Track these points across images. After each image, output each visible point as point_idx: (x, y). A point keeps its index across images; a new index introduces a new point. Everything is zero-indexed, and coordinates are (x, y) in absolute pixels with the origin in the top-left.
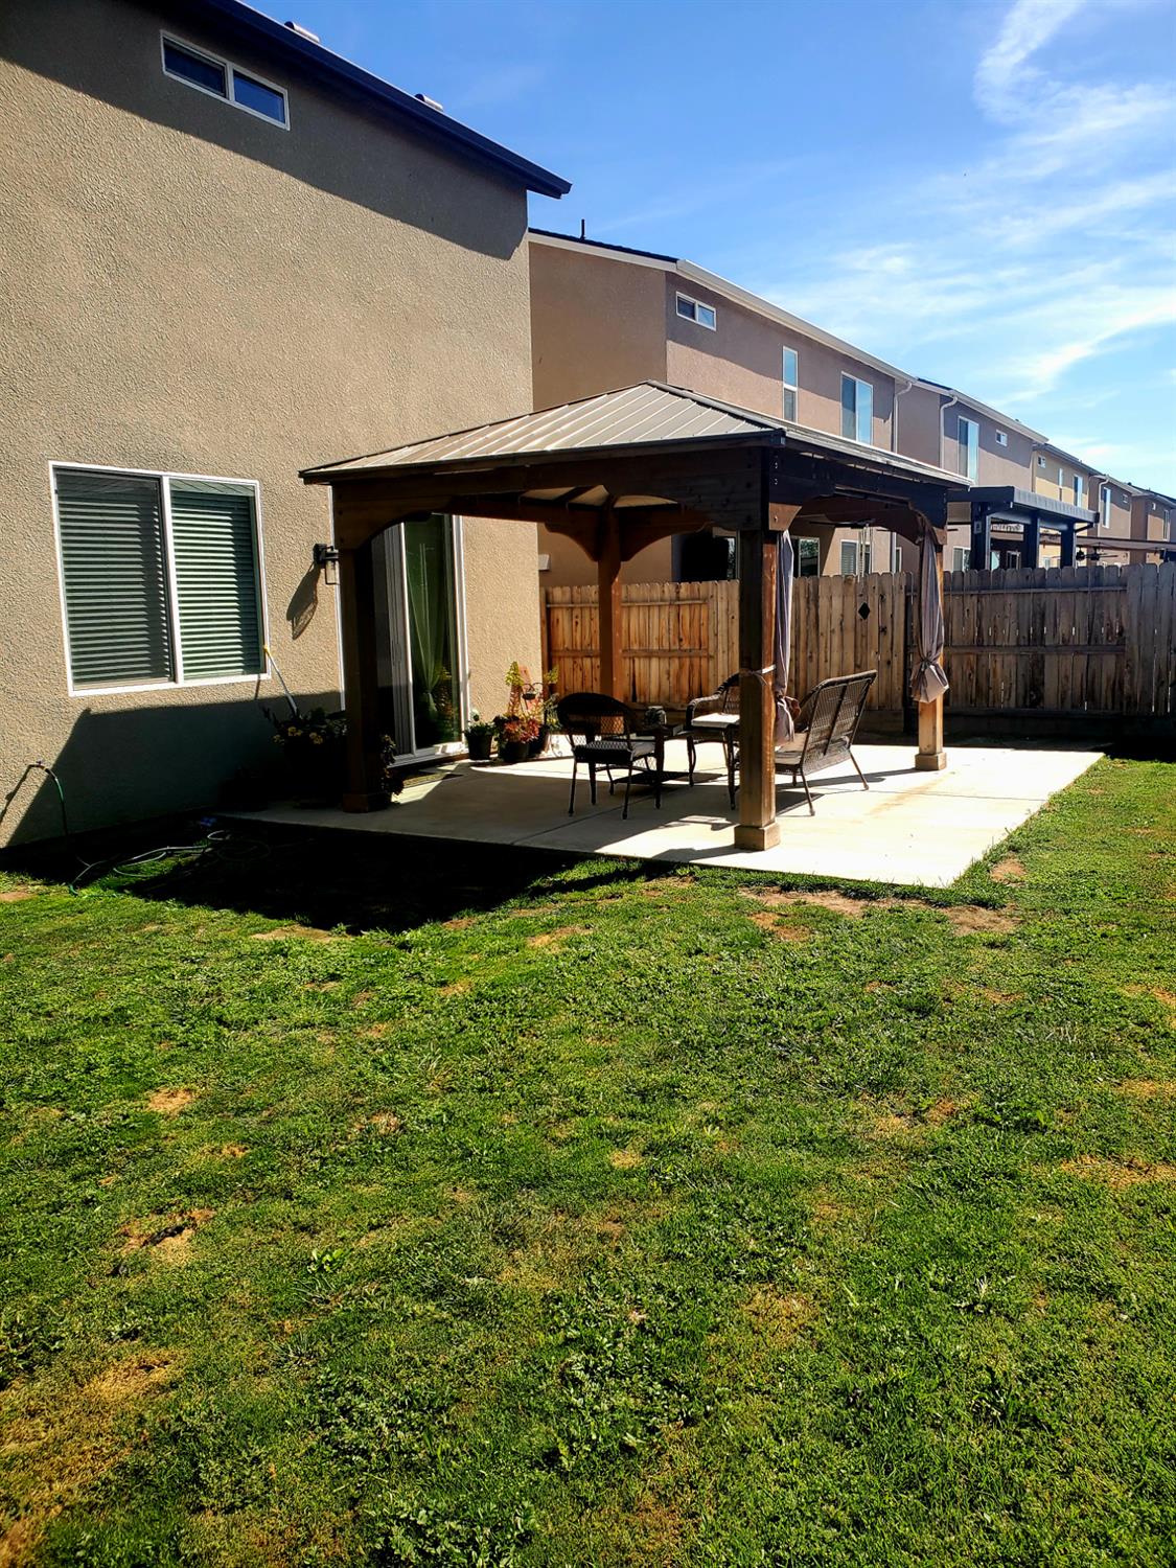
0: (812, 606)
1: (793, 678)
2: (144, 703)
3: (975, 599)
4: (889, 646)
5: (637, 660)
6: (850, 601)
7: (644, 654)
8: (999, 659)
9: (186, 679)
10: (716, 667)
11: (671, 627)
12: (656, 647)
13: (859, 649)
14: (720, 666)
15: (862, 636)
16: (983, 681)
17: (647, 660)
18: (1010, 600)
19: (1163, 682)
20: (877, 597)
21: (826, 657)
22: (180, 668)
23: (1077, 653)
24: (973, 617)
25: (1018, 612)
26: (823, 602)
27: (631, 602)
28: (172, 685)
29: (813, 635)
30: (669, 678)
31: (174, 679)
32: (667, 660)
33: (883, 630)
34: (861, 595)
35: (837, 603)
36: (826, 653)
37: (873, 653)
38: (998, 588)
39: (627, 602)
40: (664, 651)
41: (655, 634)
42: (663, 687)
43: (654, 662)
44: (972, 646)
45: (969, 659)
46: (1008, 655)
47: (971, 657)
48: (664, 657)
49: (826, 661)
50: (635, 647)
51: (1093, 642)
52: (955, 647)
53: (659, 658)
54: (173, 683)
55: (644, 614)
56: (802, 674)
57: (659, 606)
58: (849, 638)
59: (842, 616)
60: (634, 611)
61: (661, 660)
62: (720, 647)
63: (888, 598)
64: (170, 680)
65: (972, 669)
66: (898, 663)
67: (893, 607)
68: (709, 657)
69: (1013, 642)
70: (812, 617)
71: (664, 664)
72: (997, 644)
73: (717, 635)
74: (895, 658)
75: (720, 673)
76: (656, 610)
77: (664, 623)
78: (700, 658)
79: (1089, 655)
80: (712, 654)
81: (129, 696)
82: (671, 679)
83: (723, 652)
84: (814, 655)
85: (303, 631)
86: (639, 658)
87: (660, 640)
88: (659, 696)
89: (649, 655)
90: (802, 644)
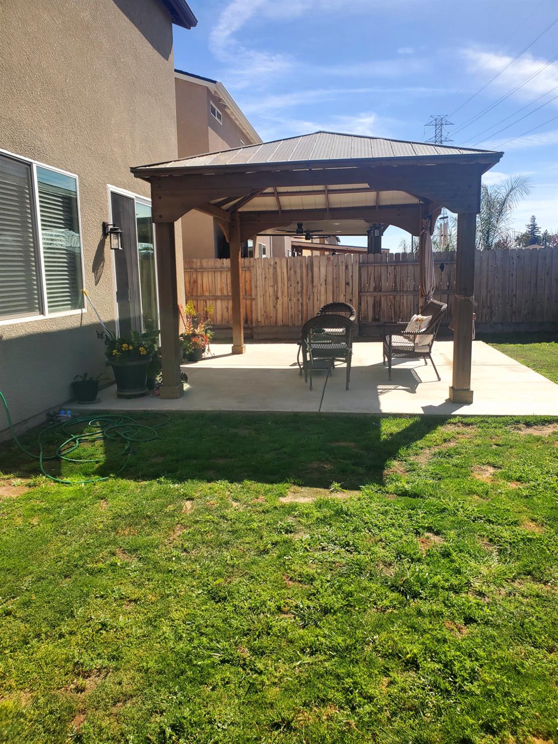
0: (310, 272)
1: (300, 310)
2: (30, 330)
3: (393, 267)
4: (351, 291)
5: (208, 301)
6: (330, 269)
7: (213, 298)
8: (405, 297)
9: (50, 312)
10: (256, 305)
11: (228, 283)
12: (219, 294)
13: (335, 294)
14: (259, 304)
15: (337, 287)
16: (397, 309)
17: (214, 302)
18: (410, 268)
19: (484, 306)
20: (344, 267)
21: (318, 298)
22: (46, 305)
23: (443, 293)
24: (392, 276)
25: (414, 274)
26: (316, 269)
27: (203, 269)
28: (41, 317)
29: (310, 286)
30: (228, 311)
31: (42, 313)
32: (226, 301)
33: (347, 284)
34: (336, 266)
35: (323, 270)
36: (317, 296)
37: (342, 296)
38: (404, 262)
39: (201, 269)
40: (225, 296)
41: (219, 287)
42: (224, 316)
43: (219, 303)
44: (391, 291)
45: (390, 298)
46: (409, 295)
47: (391, 297)
48: (225, 300)
49: (318, 300)
50: (207, 294)
51: (450, 288)
52: (383, 292)
53: (222, 300)
54: (42, 315)
55: (212, 275)
56: (305, 307)
57: (221, 271)
58: (330, 288)
59: (326, 276)
60: (206, 274)
61: (223, 301)
62: (259, 294)
63: (350, 267)
64: (40, 314)
65: (392, 303)
66: (356, 301)
67: (352, 271)
68: (252, 299)
69: (412, 289)
70: (310, 277)
71: (225, 303)
72: (404, 290)
73: (256, 287)
74: (354, 298)
75: (259, 308)
76: (219, 273)
77: (224, 280)
78: (246, 299)
79: (448, 295)
80: (253, 297)
81: (23, 325)
82: (229, 311)
83: (261, 296)
84: (311, 298)
85: (99, 279)
86: (209, 300)
87: (221, 290)
88: (222, 321)
89: (216, 298)
90: (304, 291)
